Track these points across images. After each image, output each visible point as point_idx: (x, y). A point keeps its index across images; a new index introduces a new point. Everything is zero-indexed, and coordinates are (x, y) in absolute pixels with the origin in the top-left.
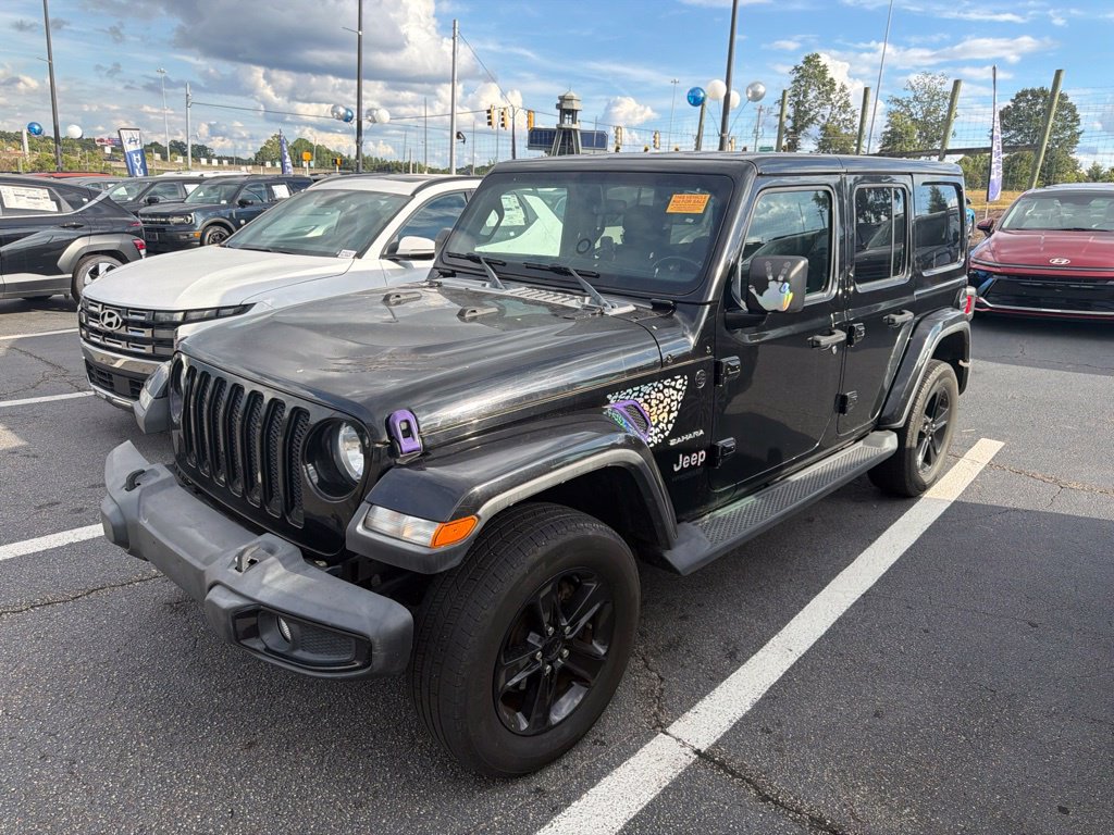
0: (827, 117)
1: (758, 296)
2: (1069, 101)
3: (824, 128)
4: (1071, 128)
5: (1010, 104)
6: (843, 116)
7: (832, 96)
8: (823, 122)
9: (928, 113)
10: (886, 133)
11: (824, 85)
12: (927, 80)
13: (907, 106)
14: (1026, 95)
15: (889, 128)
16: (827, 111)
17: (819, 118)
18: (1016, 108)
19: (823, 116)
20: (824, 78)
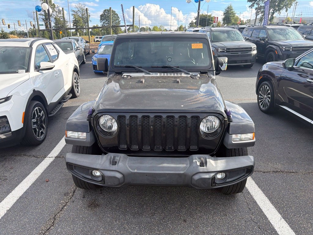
0: (55, 15)
1: (221, 67)
2: (116, 13)
3: (55, 19)
4: (118, 20)
5: (103, 13)
6: (60, 15)
7: (55, 9)
8: (54, 17)
9: (83, 15)
10: (74, 20)
11: (52, 5)
12: (80, 6)
13: (77, 13)
14: (106, 11)
15: (74, 19)
16: (55, 13)
17: (53, 15)
18: (104, 14)
19: (54, 15)
20: (51, 3)
